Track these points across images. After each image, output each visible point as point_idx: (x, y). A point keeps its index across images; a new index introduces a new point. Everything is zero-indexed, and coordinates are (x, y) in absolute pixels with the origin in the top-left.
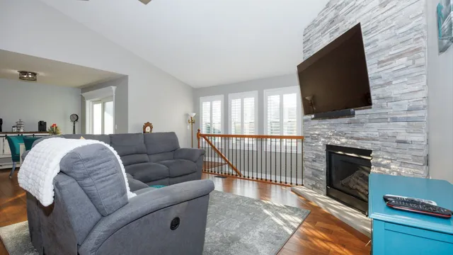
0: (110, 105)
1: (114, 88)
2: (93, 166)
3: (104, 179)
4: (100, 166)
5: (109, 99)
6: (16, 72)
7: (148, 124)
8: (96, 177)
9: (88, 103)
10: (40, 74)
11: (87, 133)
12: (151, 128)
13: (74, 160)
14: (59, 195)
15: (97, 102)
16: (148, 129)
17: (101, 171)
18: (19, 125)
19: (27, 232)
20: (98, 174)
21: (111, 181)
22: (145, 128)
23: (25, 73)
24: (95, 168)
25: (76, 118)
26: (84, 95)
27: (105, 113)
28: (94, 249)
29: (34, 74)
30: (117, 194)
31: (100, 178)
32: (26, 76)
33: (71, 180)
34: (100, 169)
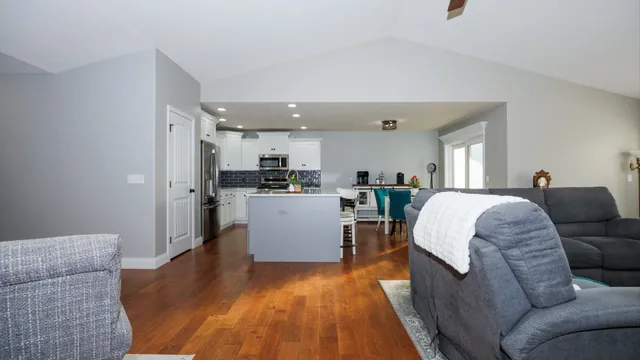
0: (478, 149)
1: (484, 124)
2: (523, 233)
3: (537, 254)
4: (532, 234)
5: (475, 140)
6: (380, 123)
7: (542, 174)
8: (526, 249)
9: (447, 148)
10: (400, 121)
11: (447, 186)
12: (548, 179)
13: (497, 222)
14: (476, 263)
15: (458, 146)
16: (542, 182)
17: (533, 241)
18: (381, 178)
19: (407, 292)
20: (527, 245)
21: (546, 260)
22: (536, 180)
23: (386, 122)
24: (524, 236)
25: (433, 167)
26: (442, 138)
27: (470, 160)
28: (525, 348)
29: (395, 122)
30: (558, 280)
31: (531, 251)
32: (389, 125)
33: (493, 248)
34: (531, 238)
